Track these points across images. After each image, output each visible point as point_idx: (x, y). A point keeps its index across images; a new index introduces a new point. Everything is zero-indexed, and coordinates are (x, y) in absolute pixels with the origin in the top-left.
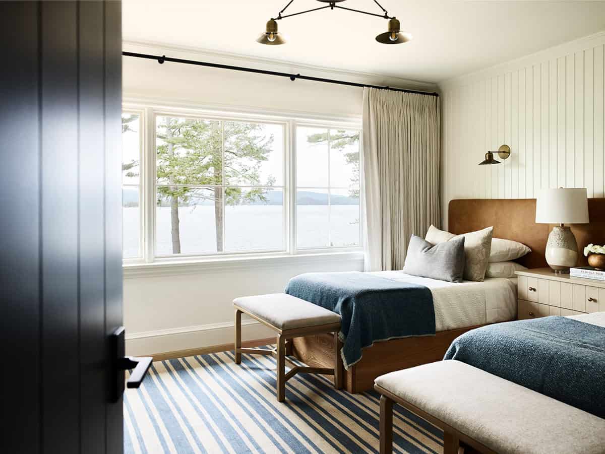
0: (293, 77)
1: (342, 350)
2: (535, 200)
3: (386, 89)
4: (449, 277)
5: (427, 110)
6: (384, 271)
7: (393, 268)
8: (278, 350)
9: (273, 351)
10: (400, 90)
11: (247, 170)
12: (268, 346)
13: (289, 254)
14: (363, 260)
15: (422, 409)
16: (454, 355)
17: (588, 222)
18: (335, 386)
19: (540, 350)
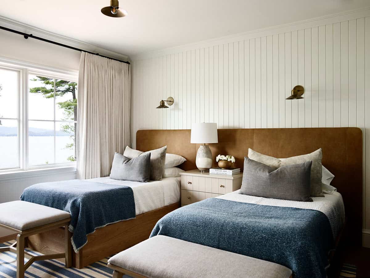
0: (26, 36)
1: (72, 239)
3: (97, 55)
4: (141, 180)
5: (123, 72)
6: (93, 179)
7: (102, 176)
8: (18, 245)
9: (11, 247)
10: (106, 57)
12: (5, 243)
13: (23, 170)
16: (159, 231)
17: (217, 142)
18: (66, 266)
19: (215, 221)
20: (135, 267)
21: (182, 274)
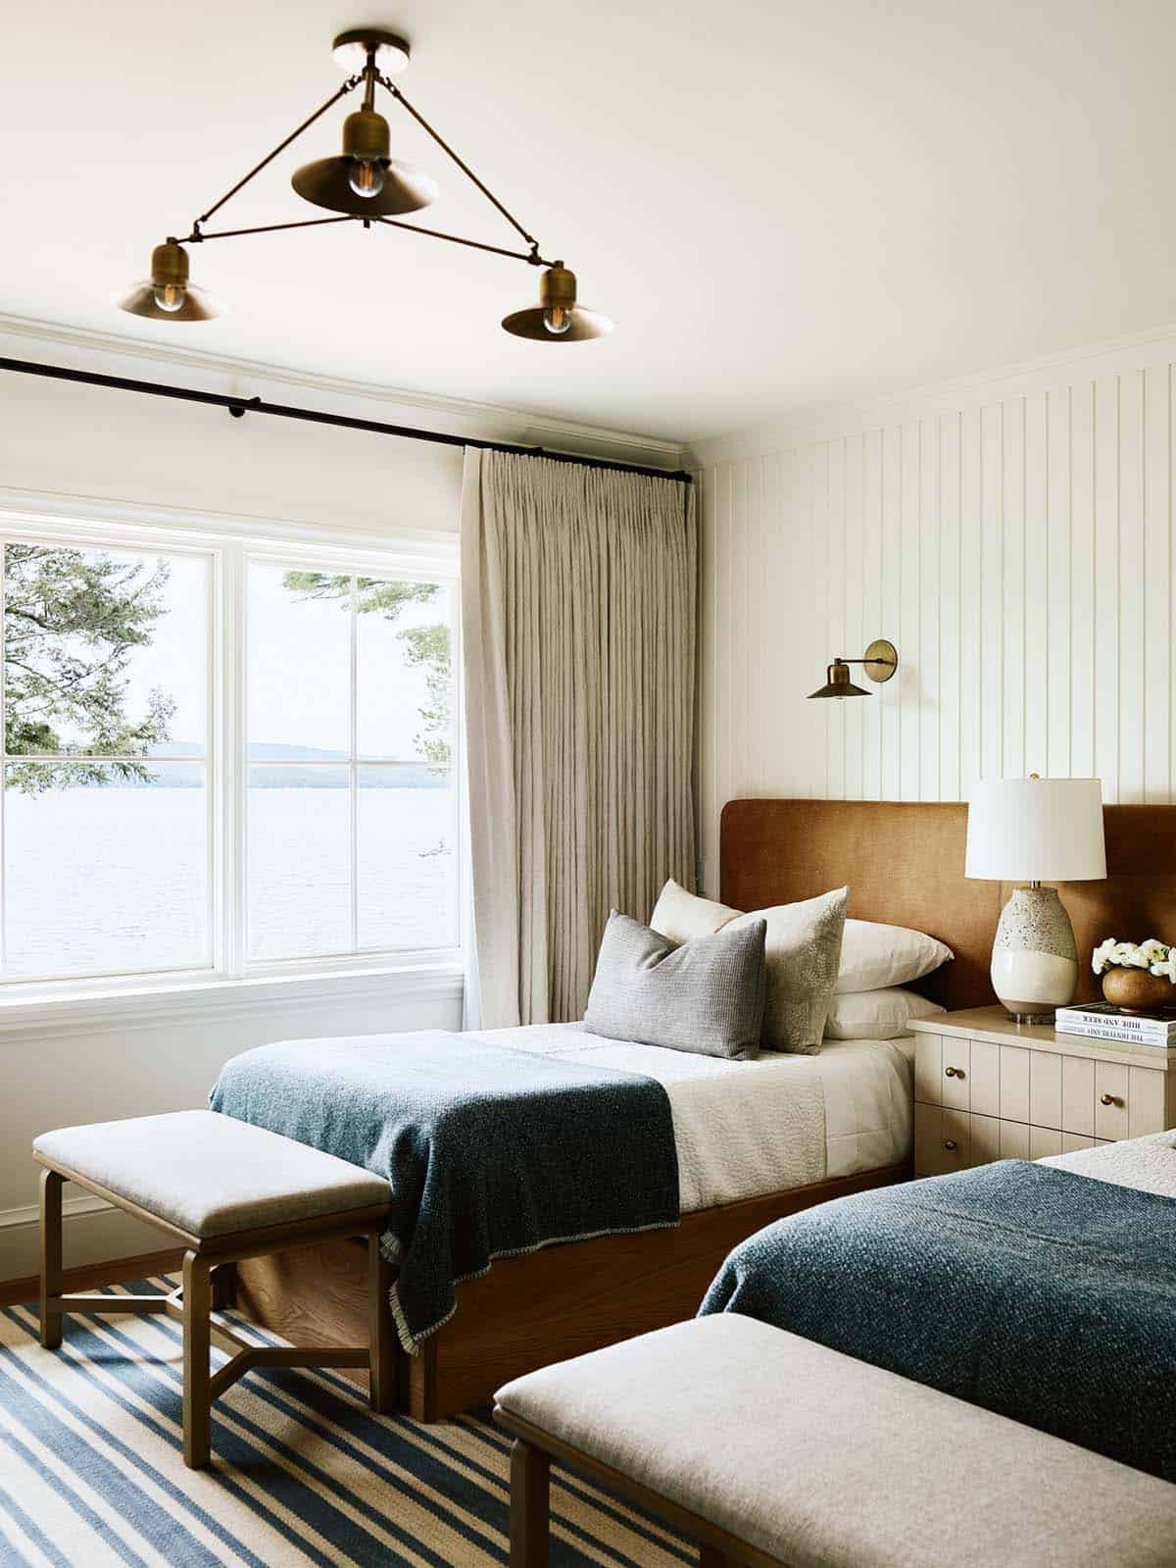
0: (237, 407)
1: (393, 1290)
2: (962, 808)
3: (535, 455)
4: (720, 1046)
5: (657, 522)
6: (527, 1027)
7: (554, 1015)
8: (188, 1297)
9: (172, 1299)
10: (575, 460)
11: (79, 676)
12: (154, 1281)
13: (223, 977)
14: (462, 990)
15: (636, 1479)
16: (730, 1297)
17: (1103, 876)
18: (372, 1403)
19: (969, 1274)
20: (591, 1435)
21: (764, 1487)
